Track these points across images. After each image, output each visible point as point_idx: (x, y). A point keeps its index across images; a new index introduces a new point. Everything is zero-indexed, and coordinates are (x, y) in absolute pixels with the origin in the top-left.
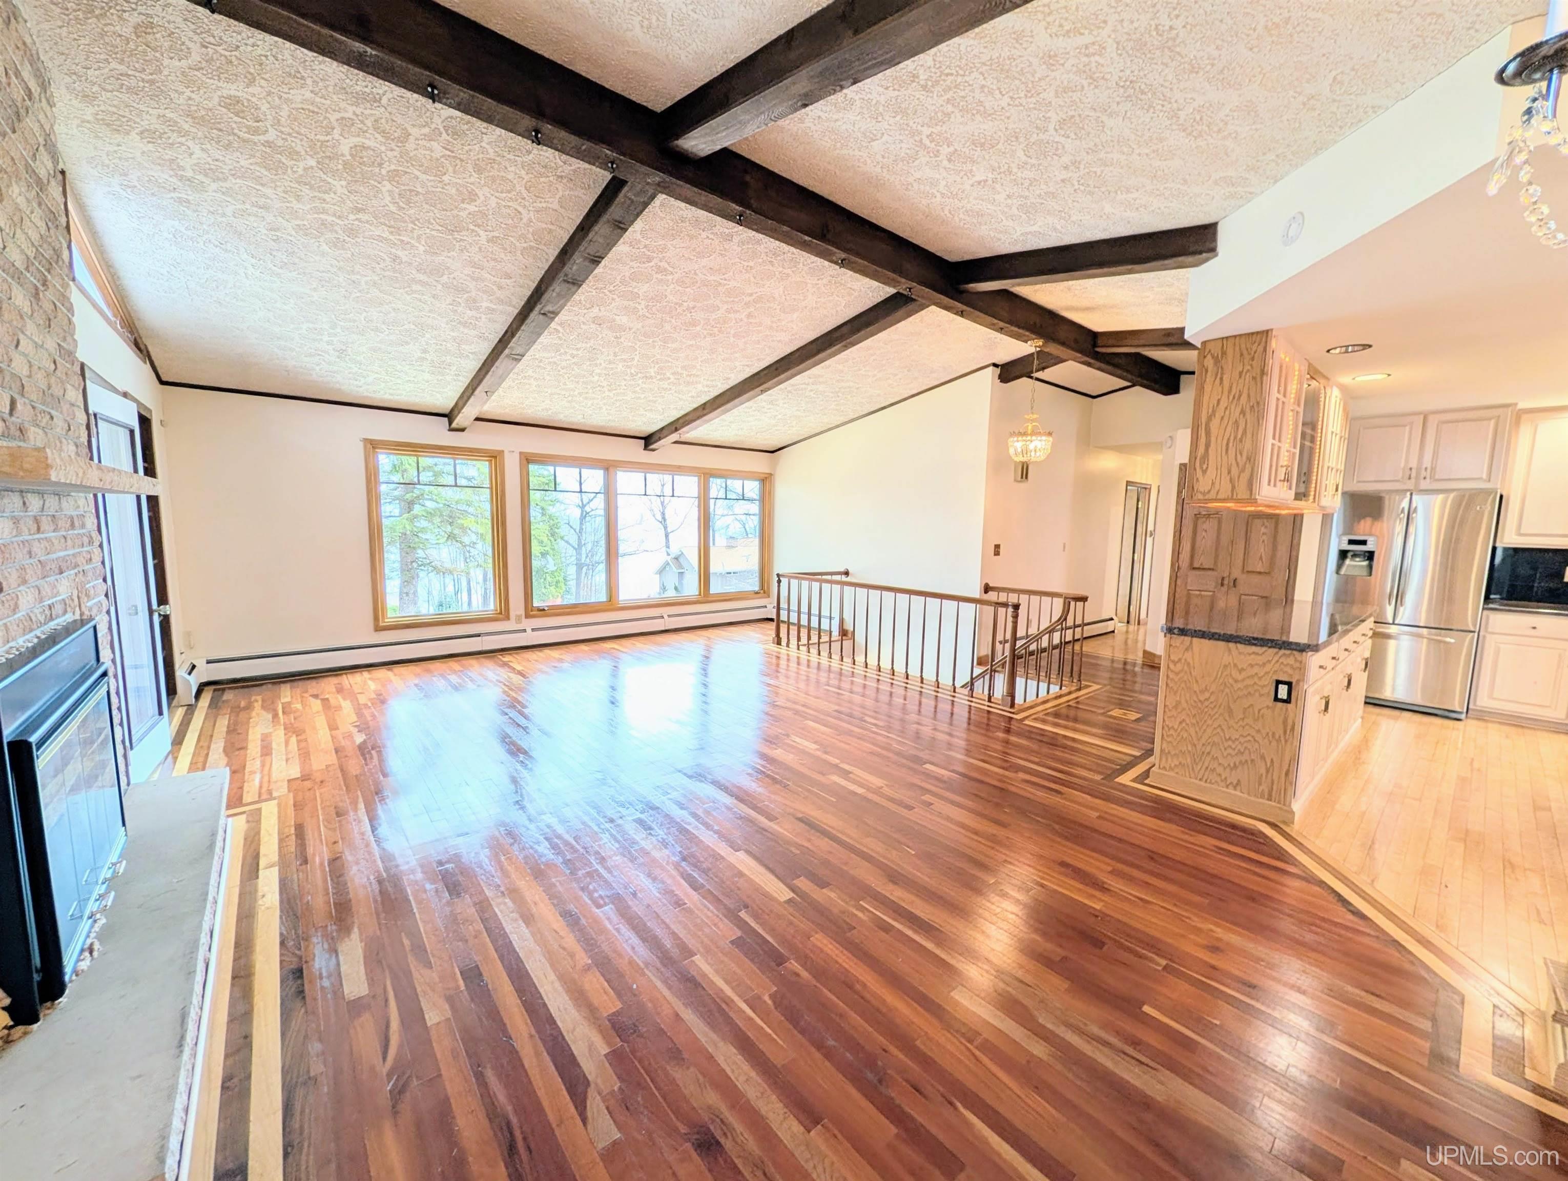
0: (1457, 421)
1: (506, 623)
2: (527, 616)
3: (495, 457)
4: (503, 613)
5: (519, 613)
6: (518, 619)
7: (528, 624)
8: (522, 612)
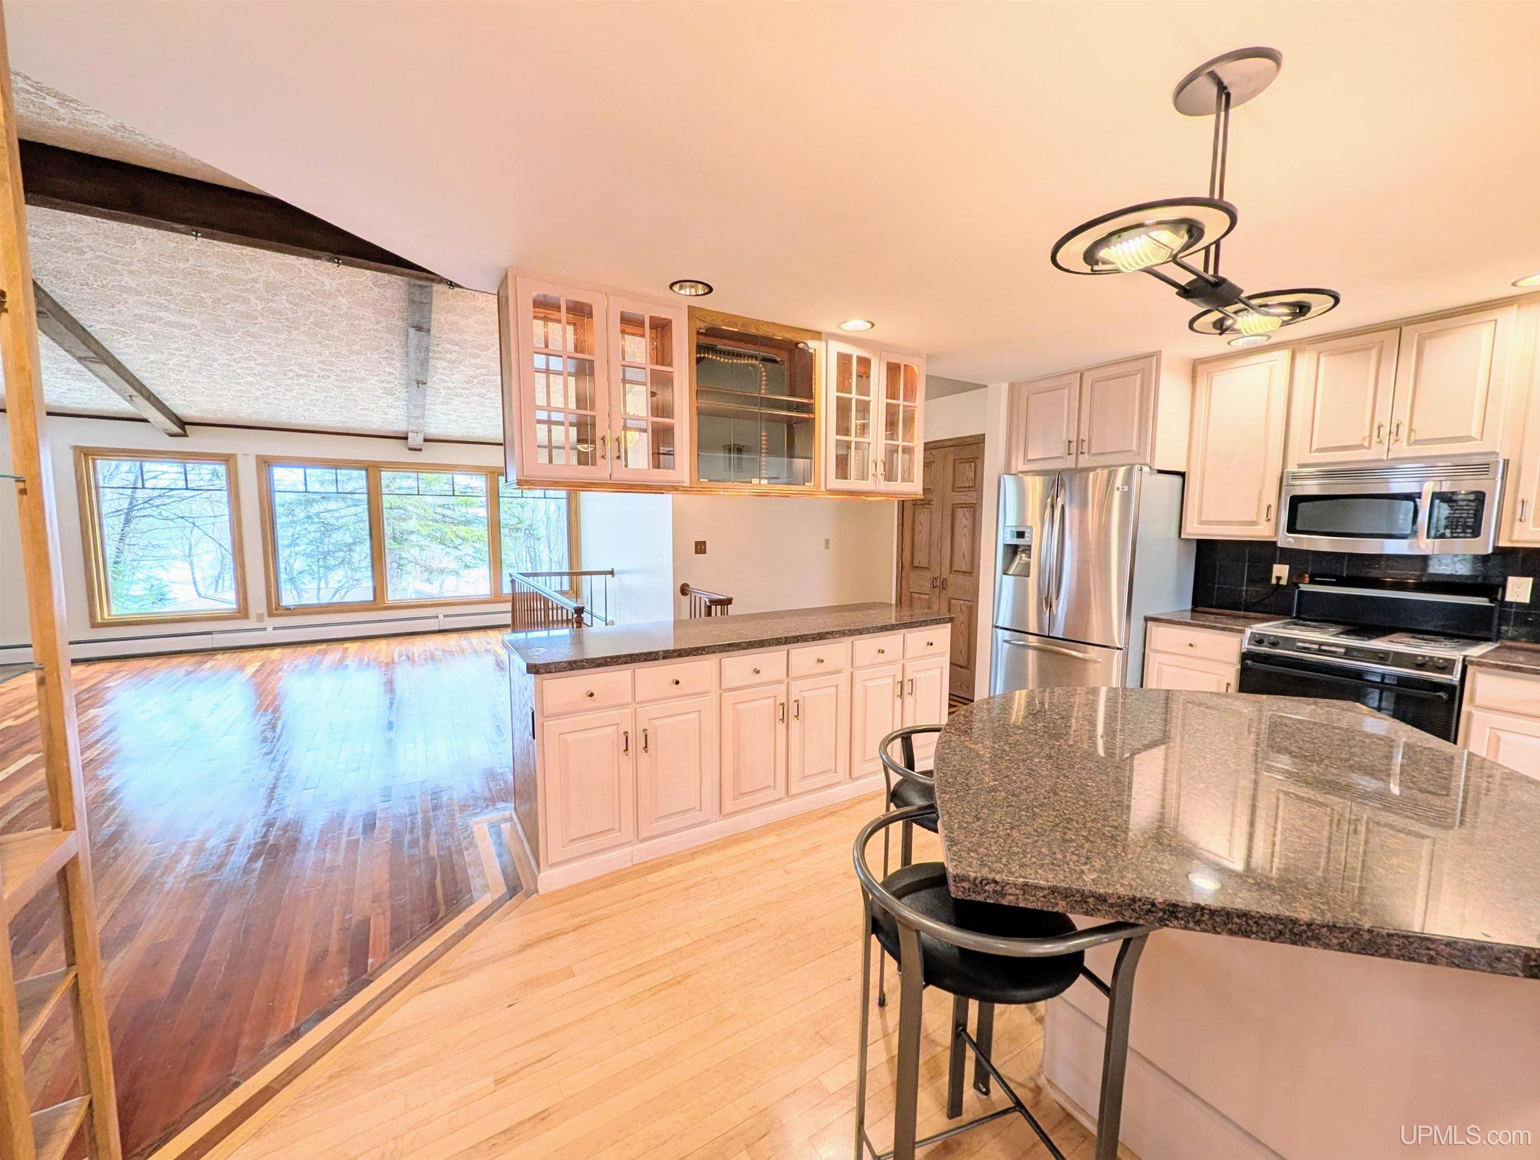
0: (1108, 379)
1: (245, 621)
2: (270, 615)
3: (228, 460)
4: (243, 612)
5: (259, 611)
6: (260, 618)
7: (270, 623)
8: (264, 610)
